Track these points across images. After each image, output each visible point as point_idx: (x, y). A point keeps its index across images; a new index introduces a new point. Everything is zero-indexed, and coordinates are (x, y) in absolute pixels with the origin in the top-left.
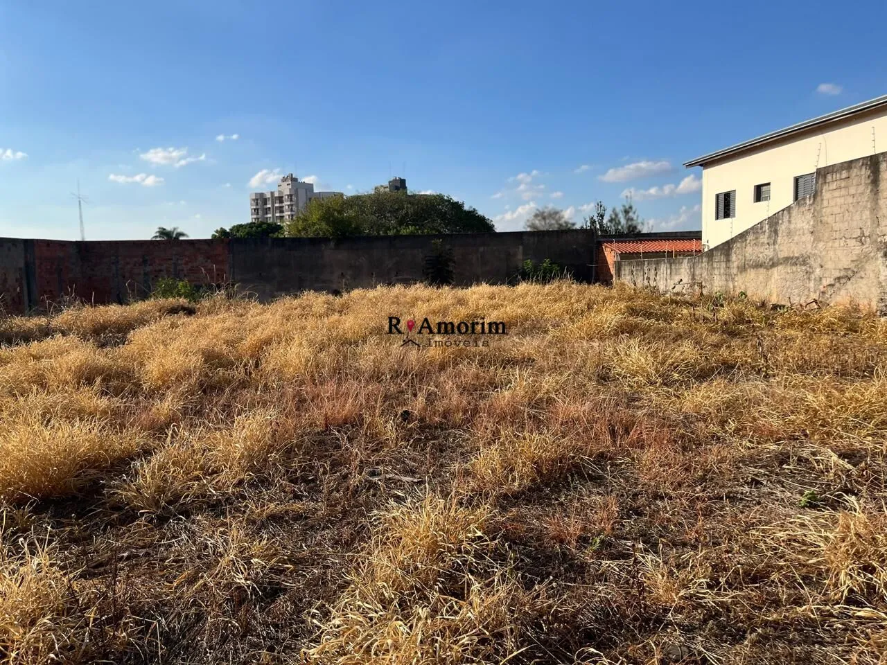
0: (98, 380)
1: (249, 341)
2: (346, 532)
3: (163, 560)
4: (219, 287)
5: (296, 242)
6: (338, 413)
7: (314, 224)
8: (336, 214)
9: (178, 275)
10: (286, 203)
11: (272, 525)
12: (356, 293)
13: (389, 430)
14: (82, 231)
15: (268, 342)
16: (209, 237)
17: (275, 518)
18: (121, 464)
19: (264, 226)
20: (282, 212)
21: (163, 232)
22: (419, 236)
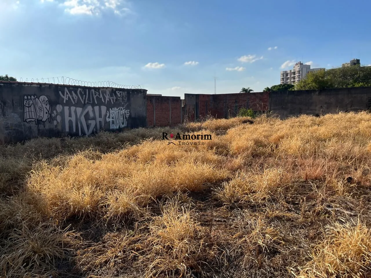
0: (215, 148)
1: (274, 136)
2: (312, 233)
3: (230, 225)
4: (264, 112)
5: (299, 92)
6: (313, 173)
7: (309, 84)
8: (320, 79)
9: (248, 107)
10: (297, 75)
11: (276, 221)
12: (327, 116)
13: (340, 186)
14: (215, 90)
15: (282, 137)
16: (262, 91)
17: (278, 218)
18: (218, 182)
19: (286, 86)
20: (294, 79)
21: (244, 90)
22: (366, 88)
